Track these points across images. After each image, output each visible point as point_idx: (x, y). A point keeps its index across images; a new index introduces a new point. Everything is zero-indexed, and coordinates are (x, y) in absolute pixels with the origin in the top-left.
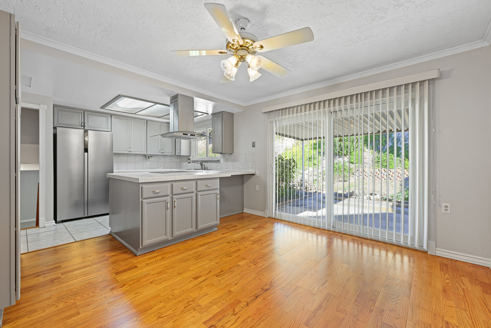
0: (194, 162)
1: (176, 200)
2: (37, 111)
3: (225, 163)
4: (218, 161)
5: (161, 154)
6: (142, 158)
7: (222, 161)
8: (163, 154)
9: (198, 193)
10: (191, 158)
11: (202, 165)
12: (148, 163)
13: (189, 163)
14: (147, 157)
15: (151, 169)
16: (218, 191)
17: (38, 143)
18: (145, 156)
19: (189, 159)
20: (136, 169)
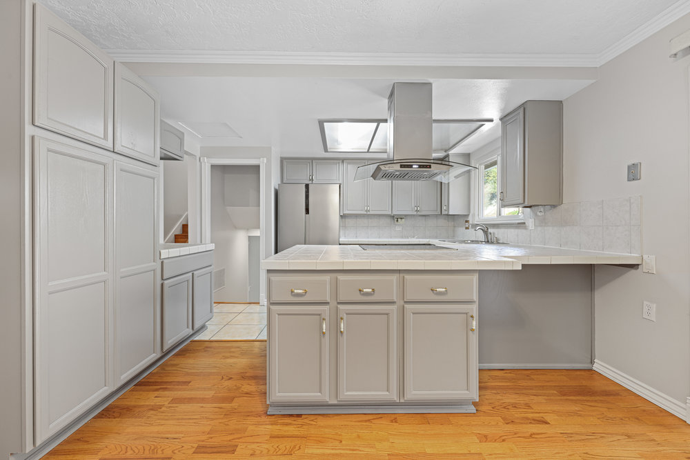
0: (475, 226)
1: (345, 317)
2: (257, 168)
3: (539, 228)
4: (521, 225)
5: (415, 213)
6: (388, 220)
7: (530, 223)
8: (419, 213)
9: (407, 306)
10: (470, 218)
11: (486, 232)
12: (398, 229)
13: (467, 228)
14: (396, 218)
15: (402, 237)
16: (474, 309)
17: (259, 206)
18: (393, 217)
19: (467, 221)
20: (379, 238)
